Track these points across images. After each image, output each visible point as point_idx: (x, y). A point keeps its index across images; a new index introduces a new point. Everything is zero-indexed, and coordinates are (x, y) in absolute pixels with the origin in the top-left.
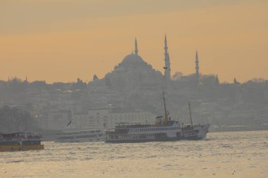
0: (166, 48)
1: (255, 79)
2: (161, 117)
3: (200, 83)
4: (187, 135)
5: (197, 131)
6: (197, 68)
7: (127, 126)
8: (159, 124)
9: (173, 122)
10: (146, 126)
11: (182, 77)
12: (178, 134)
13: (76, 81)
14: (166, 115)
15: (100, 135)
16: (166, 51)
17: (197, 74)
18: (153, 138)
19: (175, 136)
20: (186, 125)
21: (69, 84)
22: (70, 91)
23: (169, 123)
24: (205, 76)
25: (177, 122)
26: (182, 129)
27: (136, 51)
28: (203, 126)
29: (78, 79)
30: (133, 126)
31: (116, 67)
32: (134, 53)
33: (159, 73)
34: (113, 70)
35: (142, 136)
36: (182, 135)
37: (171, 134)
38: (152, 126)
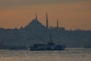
0: (47, 17)
1: (78, 29)
2: (49, 42)
3: (58, 30)
4: (58, 49)
5: (62, 47)
6: (58, 25)
7: (37, 45)
8: (48, 44)
9: (53, 44)
10: (44, 45)
11: (52, 28)
12: (55, 48)
13: (15, 28)
14: (51, 41)
15: (25, 48)
16: (47, 19)
17: (58, 27)
18: (46, 49)
19: (54, 49)
20: (58, 45)
21: (12, 29)
22: (12, 32)
23: (52, 44)
24: (60, 28)
25: (55, 44)
26: (57, 46)
27: (36, 18)
28: (64, 46)
29: (16, 28)
30: (39, 45)
31: (29, 24)
32: (36, 19)
33: (44, 26)
34: (28, 25)
35: (42, 48)
36: (56, 48)
37: (53, 48)
38: (46, 45)
